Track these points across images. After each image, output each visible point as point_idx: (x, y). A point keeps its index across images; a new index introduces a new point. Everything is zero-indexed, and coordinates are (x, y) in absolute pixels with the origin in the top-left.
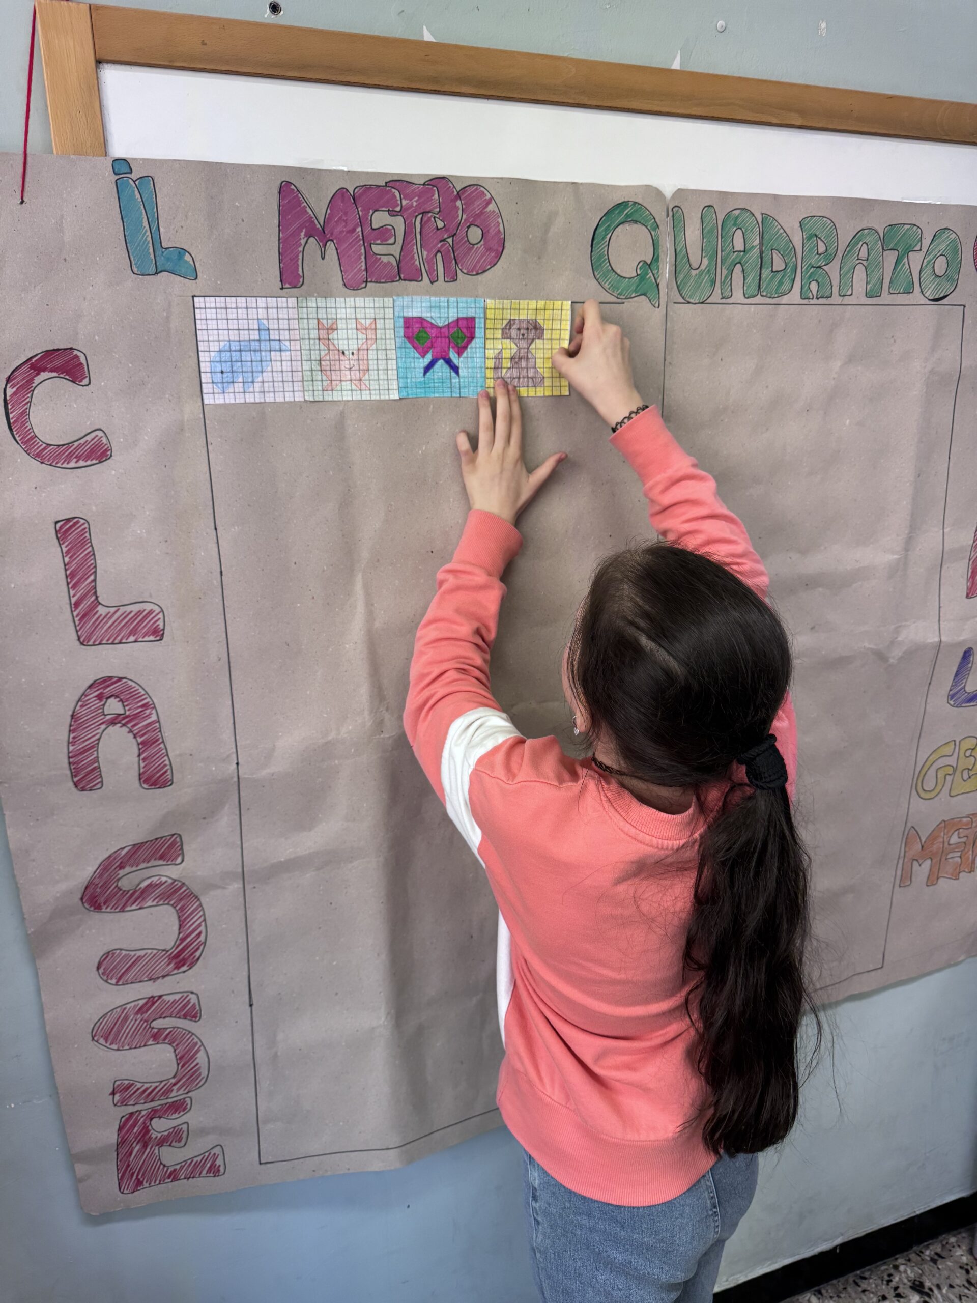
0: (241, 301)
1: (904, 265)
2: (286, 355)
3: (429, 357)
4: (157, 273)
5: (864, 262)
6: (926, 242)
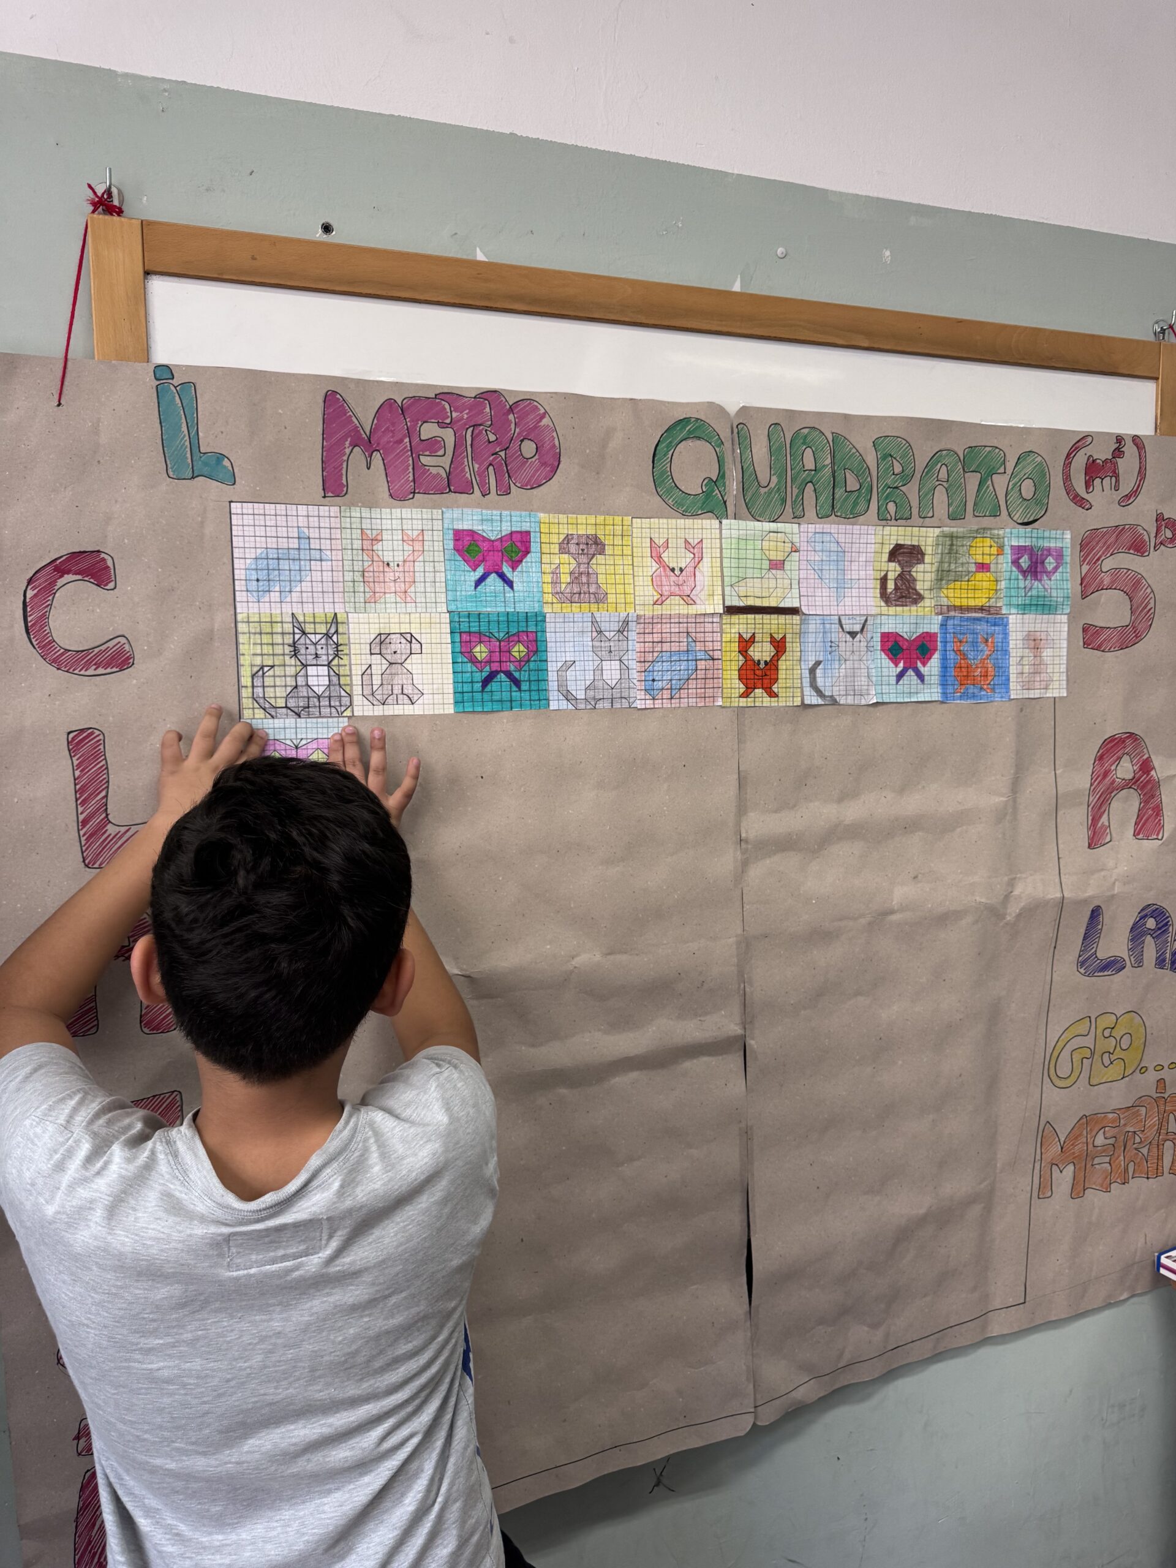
0: (281, 508)
1: (988, 487)
2: (326, 565)
3: (480, 571)
4: (193, 478)
5: (944, 484)
6: (1010, 466)
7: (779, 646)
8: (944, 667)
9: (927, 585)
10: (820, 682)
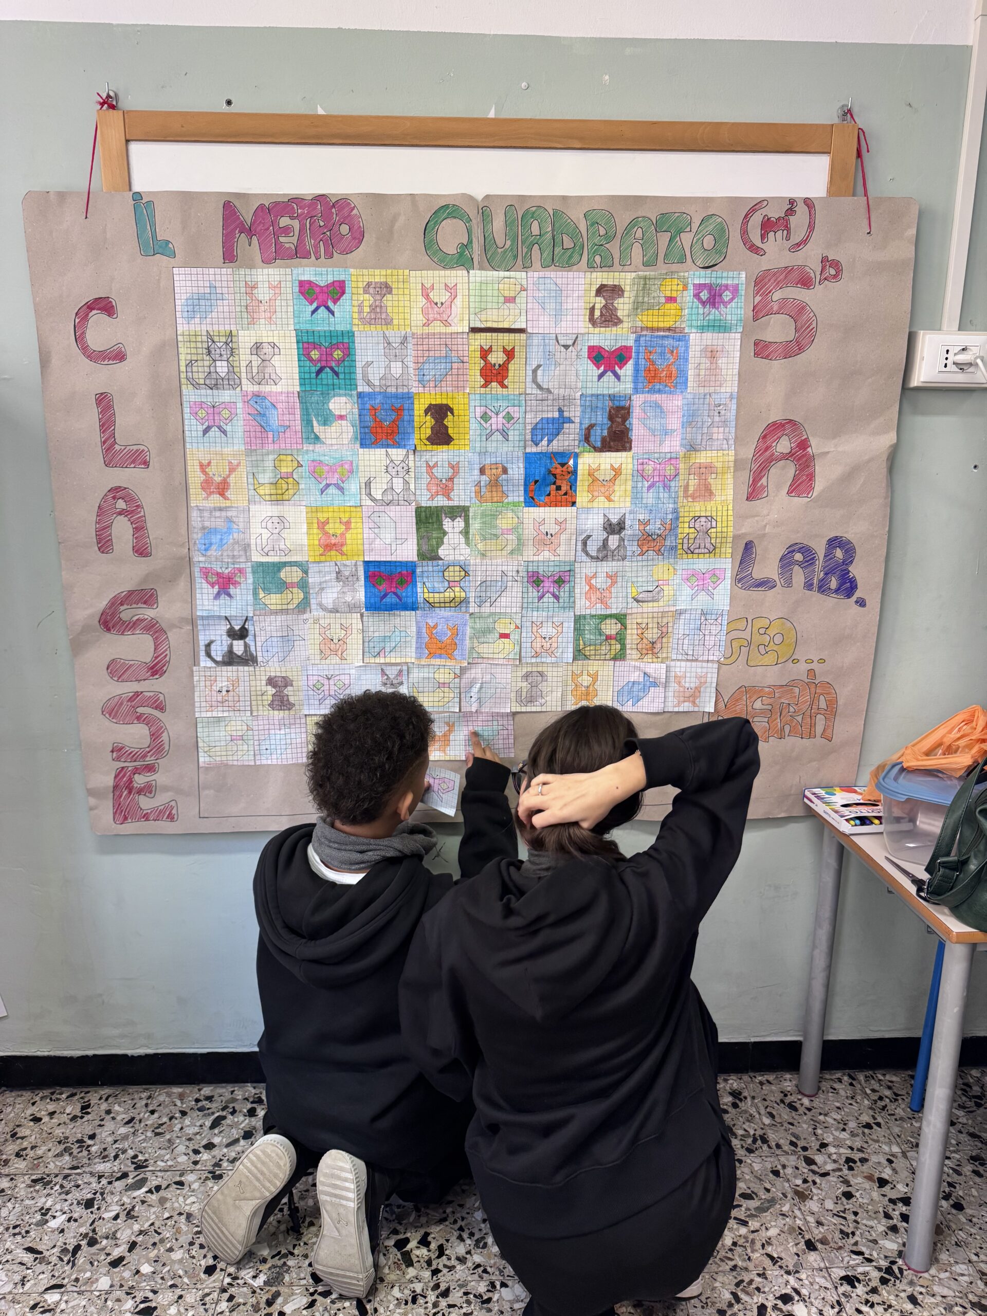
0: (200, 270)
1: (676, 243)
3: (315, 305)
4: (154, 255)
5: (640, 241)
6: (695, 226)
7: (510, 354)
8: (636, 370)
9: (626, 313)
10: (539, 379)
